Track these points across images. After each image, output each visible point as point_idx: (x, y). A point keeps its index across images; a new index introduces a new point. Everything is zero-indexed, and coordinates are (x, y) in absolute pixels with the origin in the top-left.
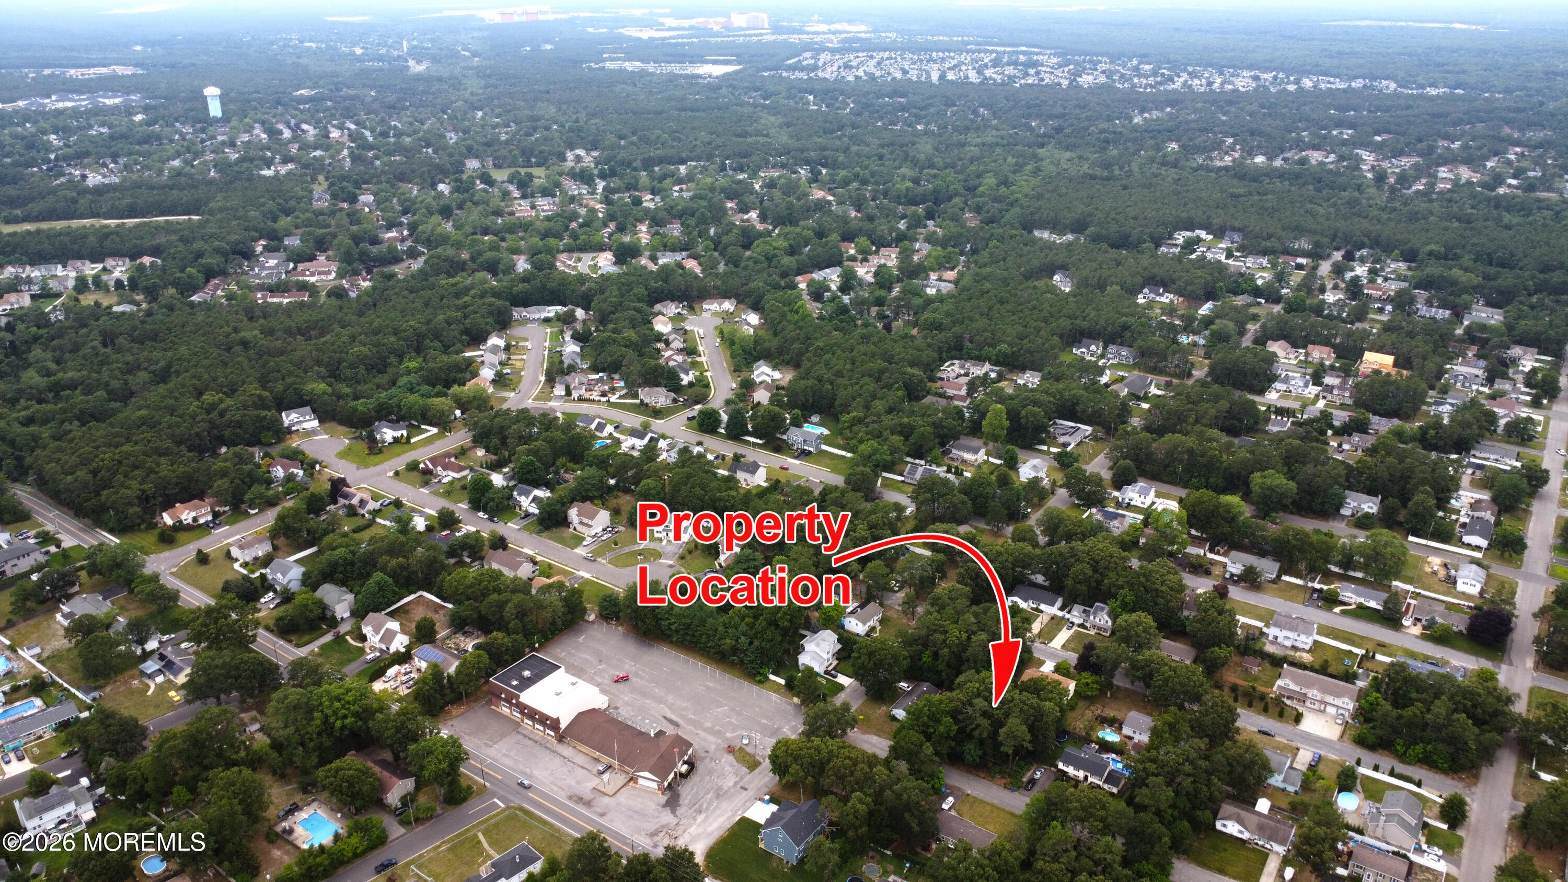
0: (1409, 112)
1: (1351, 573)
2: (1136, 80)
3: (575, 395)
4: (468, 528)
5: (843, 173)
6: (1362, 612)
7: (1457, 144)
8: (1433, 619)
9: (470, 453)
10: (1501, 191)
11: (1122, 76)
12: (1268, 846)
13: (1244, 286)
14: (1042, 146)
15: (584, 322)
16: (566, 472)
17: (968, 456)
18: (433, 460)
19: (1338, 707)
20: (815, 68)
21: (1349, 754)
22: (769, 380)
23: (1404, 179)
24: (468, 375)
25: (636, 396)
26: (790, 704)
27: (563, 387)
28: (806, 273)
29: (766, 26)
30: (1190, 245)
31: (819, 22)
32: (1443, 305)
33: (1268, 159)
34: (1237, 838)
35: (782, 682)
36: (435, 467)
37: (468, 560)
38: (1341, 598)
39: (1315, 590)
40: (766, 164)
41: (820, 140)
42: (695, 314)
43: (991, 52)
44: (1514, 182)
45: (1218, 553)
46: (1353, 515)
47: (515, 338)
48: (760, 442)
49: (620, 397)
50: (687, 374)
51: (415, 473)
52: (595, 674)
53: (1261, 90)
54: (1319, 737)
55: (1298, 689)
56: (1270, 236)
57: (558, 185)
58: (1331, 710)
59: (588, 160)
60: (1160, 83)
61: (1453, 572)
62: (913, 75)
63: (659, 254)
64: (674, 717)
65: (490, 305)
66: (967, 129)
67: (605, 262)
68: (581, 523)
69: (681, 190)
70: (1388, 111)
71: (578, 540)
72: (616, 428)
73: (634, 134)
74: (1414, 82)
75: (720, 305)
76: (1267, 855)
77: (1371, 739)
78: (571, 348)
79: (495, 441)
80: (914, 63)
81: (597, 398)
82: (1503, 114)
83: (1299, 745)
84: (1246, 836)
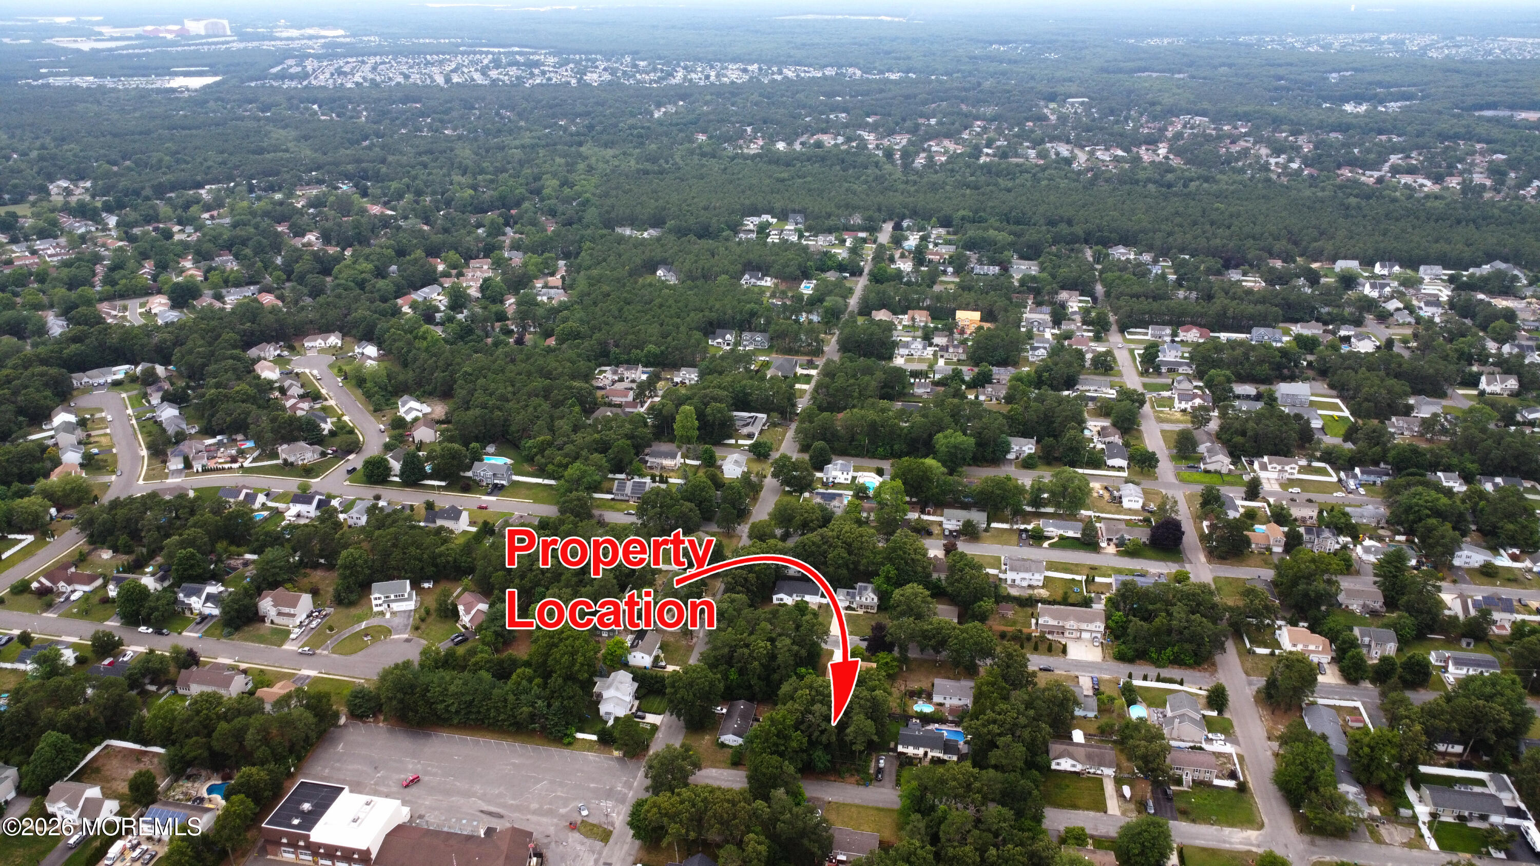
0: (883, 95)
1: (1043, 510)
2: (638, 76)
3: (197, 466)
4: (133, 651)
5: (394, 185)
6: (1064, 543)
7: (933, 121)
8: (1122, 537)
9: (93, 557)
10: (983, 160)
11: (625, 73)
12: (1099, 772)
13: (830, 263)
14: (580, 144)
15: (169, 378)
16: (229, 558)
17: (667, 462)
18: (49, 574)
19: (1091, 631)
20: (306, 76)
21: (1119, 672)
22: (420, 415)
23: (907, 155)
24: (48, 464)
25: (275, 456)
26: (612, 759)
27: (181, 459)
28: (405, 294)
29: (229, 33)
30: (763, 229)
31: (287, 27)
32: (992, 263)
33: (788, 144)
34: (1071, 772)
35: (594, 738)
36: (54, 582)
37: (153, 688)
38: (1046, 534)
39: (1022, 531)
40: (299, 182)
41: (348, 152)
42: (299, 354)
43: (487, 53)
44: (990, 151)
45: (929, 514)
46: (1017, 458)
47: (86, 410)
48: (443, 484)
49: (254, 460)
50: (326, 422)
51: (27, 596)
52: (376, 784)
53: (754, 82)
54: (1087, 662)
55: (1055, 623)
56: (829, 215)
57: (54, 223)
58: (1086, 635)
59: (81, 192)
60: (663, 79)
61: (1116, 493)
62: (415, 78)
63: (224, 291)
64: (492, 809)
65: (42, 375)
66: (499, 131)
67: (159, 305)
68: (280, 614)
69: (212, 217)
70: (867, 95)
71: (283, 635)
72: (267, 495)
73: (124, 158)
74: (875, 68)
75: (325, 340)
76: (1101, 780)
77: (1131, 653)
78: (168, 413)
79: (123, 539)
80: (411, 67)
81: (226, 466)
82: (956, 93)
83: (1077, 673)
84: (1079, 768)
